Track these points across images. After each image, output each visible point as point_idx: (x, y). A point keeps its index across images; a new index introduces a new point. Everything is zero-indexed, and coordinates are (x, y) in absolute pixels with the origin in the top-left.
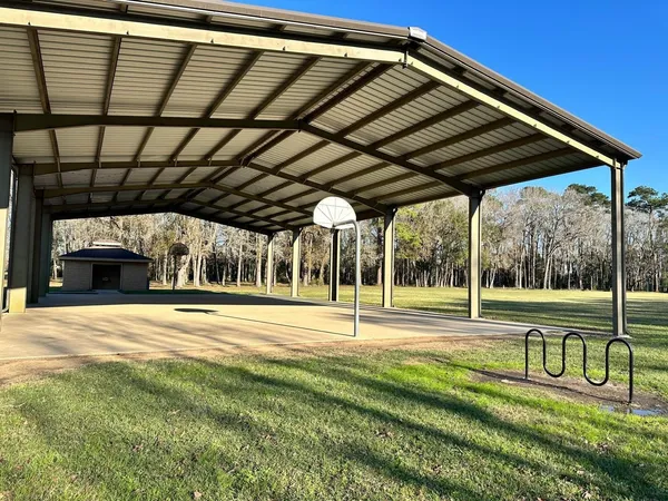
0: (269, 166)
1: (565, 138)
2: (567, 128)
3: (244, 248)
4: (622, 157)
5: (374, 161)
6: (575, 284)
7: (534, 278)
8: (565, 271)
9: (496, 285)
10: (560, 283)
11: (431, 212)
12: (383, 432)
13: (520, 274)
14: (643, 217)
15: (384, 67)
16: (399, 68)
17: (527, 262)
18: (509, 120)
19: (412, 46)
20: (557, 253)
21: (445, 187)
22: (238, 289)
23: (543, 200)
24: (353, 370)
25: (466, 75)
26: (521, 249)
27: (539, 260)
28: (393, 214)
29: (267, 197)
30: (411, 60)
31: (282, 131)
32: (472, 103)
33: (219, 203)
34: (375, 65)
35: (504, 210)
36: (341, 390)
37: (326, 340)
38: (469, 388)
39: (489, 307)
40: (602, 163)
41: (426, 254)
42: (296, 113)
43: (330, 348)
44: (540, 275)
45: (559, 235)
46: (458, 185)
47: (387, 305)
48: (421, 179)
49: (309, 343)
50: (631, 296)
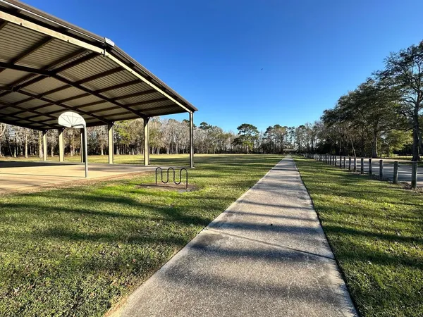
0: (36, 94)
1: (174, 101)
2: (175, 97)
3: (29, 138)
4: (193, 110)
5: (98, 99)
6: (185, 152)
7: (173, 151)
8: (183, 148)
9: (161, 153)
10: (181, 152)
11: (135, 125)
12: (76, 219)
13: (168, 149)
14: (204, 131)
15: (95, 54)
16: (102, 56)
17: (171, 145)
18: (154, 91)
19: (108, 48)
20: (180, 142)
21: (133, 114)
22: (26, 159)
23: (175, 124)
24: (75, 193)
25: (135, 67)
26: (168, 140)
27: (174, 144)
28: (112, 124)
29: (38, 110)
30: (107, 54)
31: (39, 75)
32: (139, 81)
33: (18, 115)
34: (91, 52)
35: (163, 126)
36: (62, 203)
37: (69, 180)
38: (132, 192)
39: (152, 161)
40: (187, 111)
41: (133, 142)
42: (47, 66)
43: (69, 184)
44: (175, 150)
45: (180, 136)
46: (139, 114)
47: (111, 163)
48: (123, 110)
49: (56, 183)
50: (195, 155)
